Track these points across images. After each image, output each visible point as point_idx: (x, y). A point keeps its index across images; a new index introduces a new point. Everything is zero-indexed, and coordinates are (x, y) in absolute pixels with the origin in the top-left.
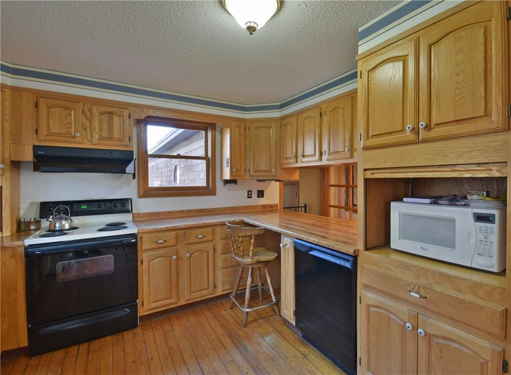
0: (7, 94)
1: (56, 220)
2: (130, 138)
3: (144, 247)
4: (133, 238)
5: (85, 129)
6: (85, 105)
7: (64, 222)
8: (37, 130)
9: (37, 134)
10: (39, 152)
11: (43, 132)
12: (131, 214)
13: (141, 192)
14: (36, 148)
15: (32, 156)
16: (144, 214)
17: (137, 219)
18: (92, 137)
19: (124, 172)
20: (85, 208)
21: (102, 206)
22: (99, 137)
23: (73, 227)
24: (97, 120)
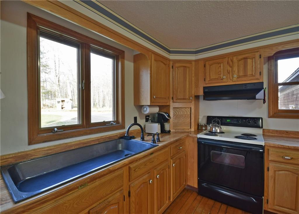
0: (193, 64)
1: (213, 127)
2: (260, 73)
3: (271, 158)
4: (261, 148)
5: (229, 73)
6: (229, 58)
7: (217, 128)
8: (205, 79)
9: (205, 80)
10: (206, 90)
11: (208, 79)
12: (262, 129)
13: (271, 113)
14: (204, 88)
15: (203, 92)
16: (273, 131)
17: (267, 134)
18: (233, 77)
19: (254, 98)
20: (229, 122)
21: (239, 121)
22: (237, 76)
23: (221, 132)
24: (236, 66)
